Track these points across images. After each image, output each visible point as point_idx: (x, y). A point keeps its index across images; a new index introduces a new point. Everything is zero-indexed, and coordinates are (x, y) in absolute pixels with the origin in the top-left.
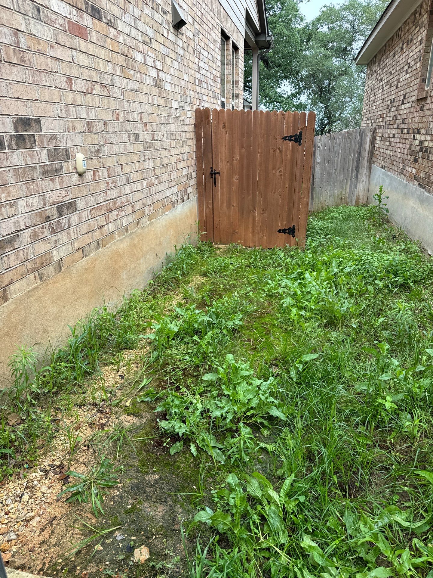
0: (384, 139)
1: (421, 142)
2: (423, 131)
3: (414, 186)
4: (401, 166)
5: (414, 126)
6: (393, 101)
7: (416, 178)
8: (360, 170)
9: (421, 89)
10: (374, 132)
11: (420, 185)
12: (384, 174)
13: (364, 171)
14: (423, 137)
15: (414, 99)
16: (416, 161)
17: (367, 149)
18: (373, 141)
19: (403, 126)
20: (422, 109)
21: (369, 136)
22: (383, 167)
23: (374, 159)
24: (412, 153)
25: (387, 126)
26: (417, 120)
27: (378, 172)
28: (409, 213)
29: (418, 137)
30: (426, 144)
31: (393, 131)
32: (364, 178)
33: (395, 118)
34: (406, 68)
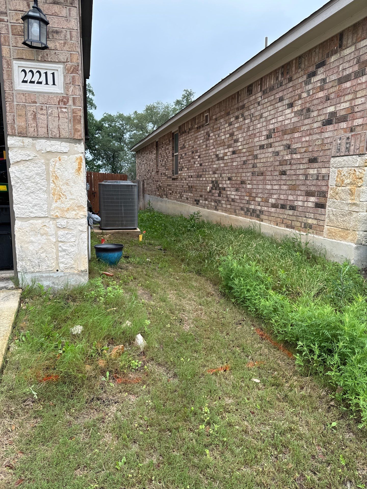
0: (147, 184)
1: (159, 184)
2: (159, 181)
3: (159, 198)
4: (155, 192)
5: (157, 180)
6: (149, 170)
7: (159, 195)
8: (140, 197)
9: (157, 168)
10: (143, 181)
11: (161, 197)
12: (150, 197)
13: (141, 197)
14: (159, 183)
15: (155, 171)
16: (158, 190)
17: (142, 188)
18: (143, 185)
19: (153, 179)
20: (158, 175)
21: (142, 183)
22: (149, 194)
23: (145, 192)
24: (157, 188)
25: (148, 179)
26: (157, 178)
27: (147, 197)
28: (159, 206)
29: (158, 183)
30: (160, 185)
31: (151, 181)
32: (142, 200)
33: (150, 176)
34: (152, 160)
